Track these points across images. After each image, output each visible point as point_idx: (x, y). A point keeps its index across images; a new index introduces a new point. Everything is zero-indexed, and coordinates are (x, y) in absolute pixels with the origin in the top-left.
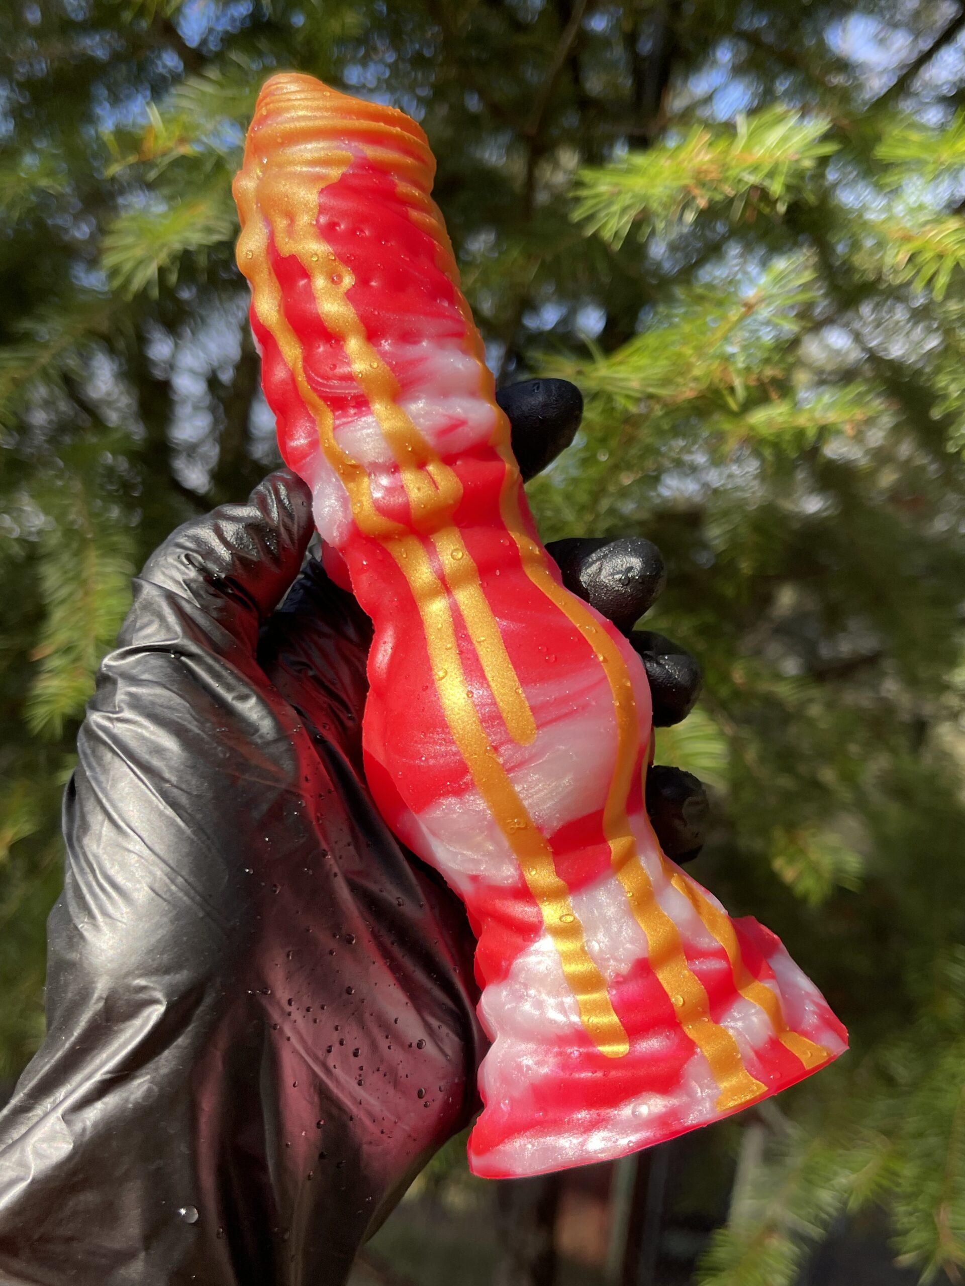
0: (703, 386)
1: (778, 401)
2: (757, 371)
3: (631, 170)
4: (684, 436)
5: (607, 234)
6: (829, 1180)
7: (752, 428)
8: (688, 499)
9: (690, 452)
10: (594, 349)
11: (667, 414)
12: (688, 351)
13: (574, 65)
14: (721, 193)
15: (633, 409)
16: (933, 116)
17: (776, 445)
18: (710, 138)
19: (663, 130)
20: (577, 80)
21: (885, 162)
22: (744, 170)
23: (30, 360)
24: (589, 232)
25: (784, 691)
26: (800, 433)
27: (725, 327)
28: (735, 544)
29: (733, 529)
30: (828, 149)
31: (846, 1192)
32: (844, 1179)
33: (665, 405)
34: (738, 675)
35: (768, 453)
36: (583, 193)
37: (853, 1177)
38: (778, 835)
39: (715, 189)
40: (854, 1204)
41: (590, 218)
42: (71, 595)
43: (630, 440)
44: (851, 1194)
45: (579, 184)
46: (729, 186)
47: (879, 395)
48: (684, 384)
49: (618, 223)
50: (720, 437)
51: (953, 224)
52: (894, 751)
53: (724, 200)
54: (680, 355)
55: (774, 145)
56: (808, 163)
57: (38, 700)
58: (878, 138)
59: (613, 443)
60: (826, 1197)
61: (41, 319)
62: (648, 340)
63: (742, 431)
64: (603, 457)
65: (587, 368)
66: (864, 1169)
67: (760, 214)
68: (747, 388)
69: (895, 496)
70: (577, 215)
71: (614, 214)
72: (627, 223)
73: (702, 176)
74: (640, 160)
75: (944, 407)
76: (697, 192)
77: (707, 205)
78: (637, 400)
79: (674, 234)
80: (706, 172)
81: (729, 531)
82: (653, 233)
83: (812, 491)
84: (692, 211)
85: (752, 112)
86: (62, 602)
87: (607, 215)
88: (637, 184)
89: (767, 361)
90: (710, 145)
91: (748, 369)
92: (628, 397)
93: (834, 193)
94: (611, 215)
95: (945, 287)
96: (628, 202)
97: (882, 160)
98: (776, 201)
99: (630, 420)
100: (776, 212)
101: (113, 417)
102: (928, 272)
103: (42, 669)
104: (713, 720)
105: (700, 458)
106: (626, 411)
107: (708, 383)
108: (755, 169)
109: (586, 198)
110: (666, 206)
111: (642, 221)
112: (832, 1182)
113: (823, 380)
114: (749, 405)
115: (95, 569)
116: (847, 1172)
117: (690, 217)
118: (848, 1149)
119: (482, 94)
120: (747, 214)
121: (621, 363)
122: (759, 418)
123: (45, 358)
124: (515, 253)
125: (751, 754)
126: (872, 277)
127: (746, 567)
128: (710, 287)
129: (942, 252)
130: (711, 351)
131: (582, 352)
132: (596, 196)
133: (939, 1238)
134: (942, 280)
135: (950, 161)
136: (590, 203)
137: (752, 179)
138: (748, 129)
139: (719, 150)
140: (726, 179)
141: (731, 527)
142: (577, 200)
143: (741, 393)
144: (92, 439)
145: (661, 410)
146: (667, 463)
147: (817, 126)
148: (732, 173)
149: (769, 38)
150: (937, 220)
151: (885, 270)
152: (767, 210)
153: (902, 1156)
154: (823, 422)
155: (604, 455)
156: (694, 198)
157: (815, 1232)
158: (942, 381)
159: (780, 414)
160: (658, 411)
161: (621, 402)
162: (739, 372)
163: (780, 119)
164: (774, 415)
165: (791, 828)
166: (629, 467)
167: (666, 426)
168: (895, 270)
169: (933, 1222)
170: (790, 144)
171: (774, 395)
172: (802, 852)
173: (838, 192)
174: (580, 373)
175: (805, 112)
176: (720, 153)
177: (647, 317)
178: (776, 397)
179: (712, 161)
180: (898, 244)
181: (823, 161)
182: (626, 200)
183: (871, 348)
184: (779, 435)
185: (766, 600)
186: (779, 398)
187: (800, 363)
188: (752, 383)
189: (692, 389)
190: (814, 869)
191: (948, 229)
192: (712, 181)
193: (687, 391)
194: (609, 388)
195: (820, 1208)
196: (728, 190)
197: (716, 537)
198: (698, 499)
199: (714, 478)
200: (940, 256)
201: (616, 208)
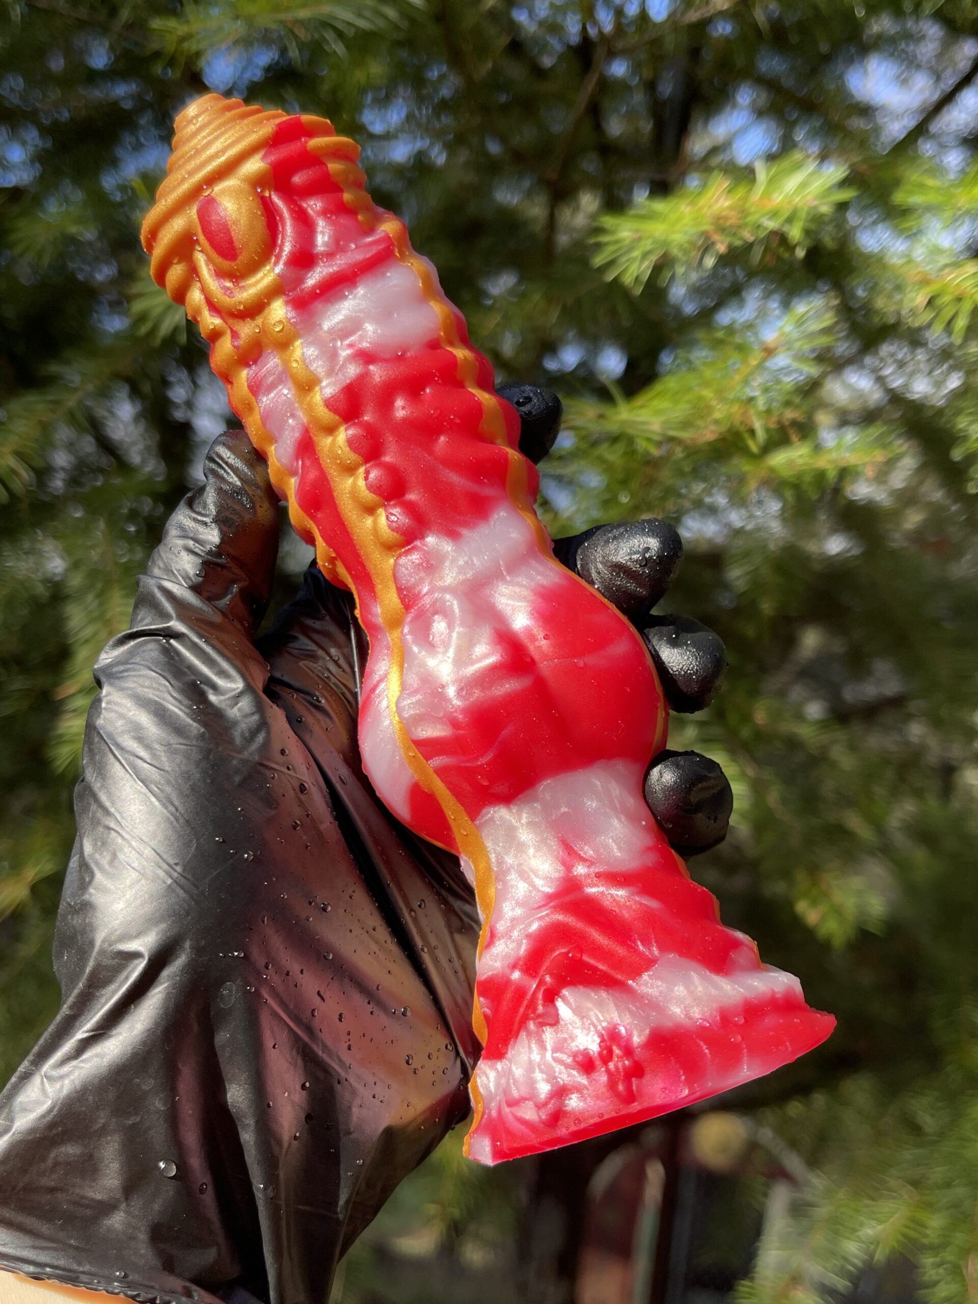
0: (723, 428)
1: (798, 443)
2: (777, 413)
3: (650, 216)
4: (705, 480)
5: (628, 279)
6: (854, 1231)
7: (772, 470)
8: (710, 541)
9: (710, 494)
10: (615, 392)
11: (688, 456)
12: (708, 393)
13: (595, 112)
14: (741, 238)
15: (655, 452)
16: (954, 159)
17: (796, 486)
18: (729, 185)
19: (683, 174)
20: (598, 127)
21: (903, 208)
22: (764, 215)
23: (56, 403)
24: (610, 277)
25: (805, 732)
26: (820, 476)
27: (745, 370)
28: (757, 585)
29: (753, 570)
30: (847, 195)
31: (872, 1244)
32: (870, 1230)
33: (686, 448)
34: (760, 716)
35: (789, 494)
36: (604, 239)
37: (880, 1227)
38: (801, 877)
39: (734, 234)
40: (880, 1256)
41: (611, 263)
42: (95, 634)
43: (651, 482)
44: (878, 1243)
45: (599, 230)
46: (748, 232)
47: (899, 436)
48: (705, 428)
49: (639, 269)
50: (742, 480)
51: (971, 268)
52: (918, 794)
53: (743, 246)
54: (700, 398)
55: (793, 191)
56: (825, 209)
57: (63, 739)
58: (897, 183)
59: (634, 485)
60: (852, 1248)
61: (67, 363)
62: (669, 383)
63: (763, 473)
64: (624, 498)
65: (608, 411)
66: (892, 1220)
67: (779, 258)
68: (767, 430)
69: (918, 537)
70: (598, 260)
71: (634, 259)
72: (648, 267)
73: (721, 221)
74: (659, 206)
75: (964, 448)
76: (716, 237)
77: (727, 251)
78: (659, 444)
79: (694, 277)
80: (726, 218)
81: (751, 572)
82: (673, 278)
83: (834, 531)
84: (712, 256)
85: (771, 158)
86: (87, 641)
87: (628, 260)
88: (657, 229)
89: (787, 404)
90: (730, 191)
91: (768, 412)
92: (649, 440)
93: (854, 235)
94: (633, 260)
95: (964, 330)
96: (648, 248)
97: (900, 206)
98: (795, 246)
99: (651, 463)
100: (795, 257)
101: (135, 458)
102: (947, 314)
103: (66, 708)
104: (733, 760)
105: (721, 499)
106: (647, 453)
107: (729, 424)
108: (774, 214)
109: (607, 244)
110: (686, 252)
111: (663, 265)
112: (857, 1233)
113: (844, 420)
114: (769, 447)
115: (118, 609)
116: (873, 1223)
117: (710, 262)
118: (873, 1199)
119: (503, 139)
120: (767, 258)
121: (642, 407)
122: (780, 459)
123: (71, 402)
124: (537, 297)
125: (773, 797)
126: (892, 320)
127: (767, 607)
128: (730, 330)
129: (961, 294)
130: (731, 396)
131: (603, 394)
132: (617, 242)
133: (967, 1290)
134: (961, 323)
135: (967, 206)
136: (611, 248)
137: (771, 225)
138: (767, 175)
139: (739, 196)
140: (745, 225)
141: (752, 568)
142: (599, 246)
143: (761, 435)
144: (117, 481)
145: (682, 452)
146: (687, 504)
147: (835, 172)
148: (751, 219)
149: (788, 82)
150: (956, 265)
151: (903, 312)
152: (786, 255)
153: (930, 1206)
154: (843, 464)
155: (625, 497)
156: (713, 243)
157: (842, 1284)
158: (962, 423)
159: (801, 456)
160: (679, 453)
161: (641, 445)
162: (759, 414)
163: (798, 166)
164: (793, 457)
165: (814, 870)
166: (650, 508)
167: (687, 469)
168: (913, 312)
169: (961, 1274)
170: (809, 190)
171: (794, 438)
172: (826, 895)
173: (858, 235)
174: (601, 416)
175: (823, 157)
176: (740, 199)
177: (666, 359)
178: (797, 439)
179: (731, 208)
180: (916, 288)
181: (842, 207)
182: (647, 245)
183: (892, 390)
184: (800, 476)
185: (790, 642)
186: (799, 440)
187: (822, 405)
188: (773, 426)
189: (712, 432)
190: (838, 911)
191: (967, 272)
192: (731, 226)
193: (708, 433)
194: (630, 431)
195: (845, 1259)
196: (748, 236)
197: (738, 578)
198: (719, 540)
199: (736, 518)
200: (959, 299)
201: (636, 253)
